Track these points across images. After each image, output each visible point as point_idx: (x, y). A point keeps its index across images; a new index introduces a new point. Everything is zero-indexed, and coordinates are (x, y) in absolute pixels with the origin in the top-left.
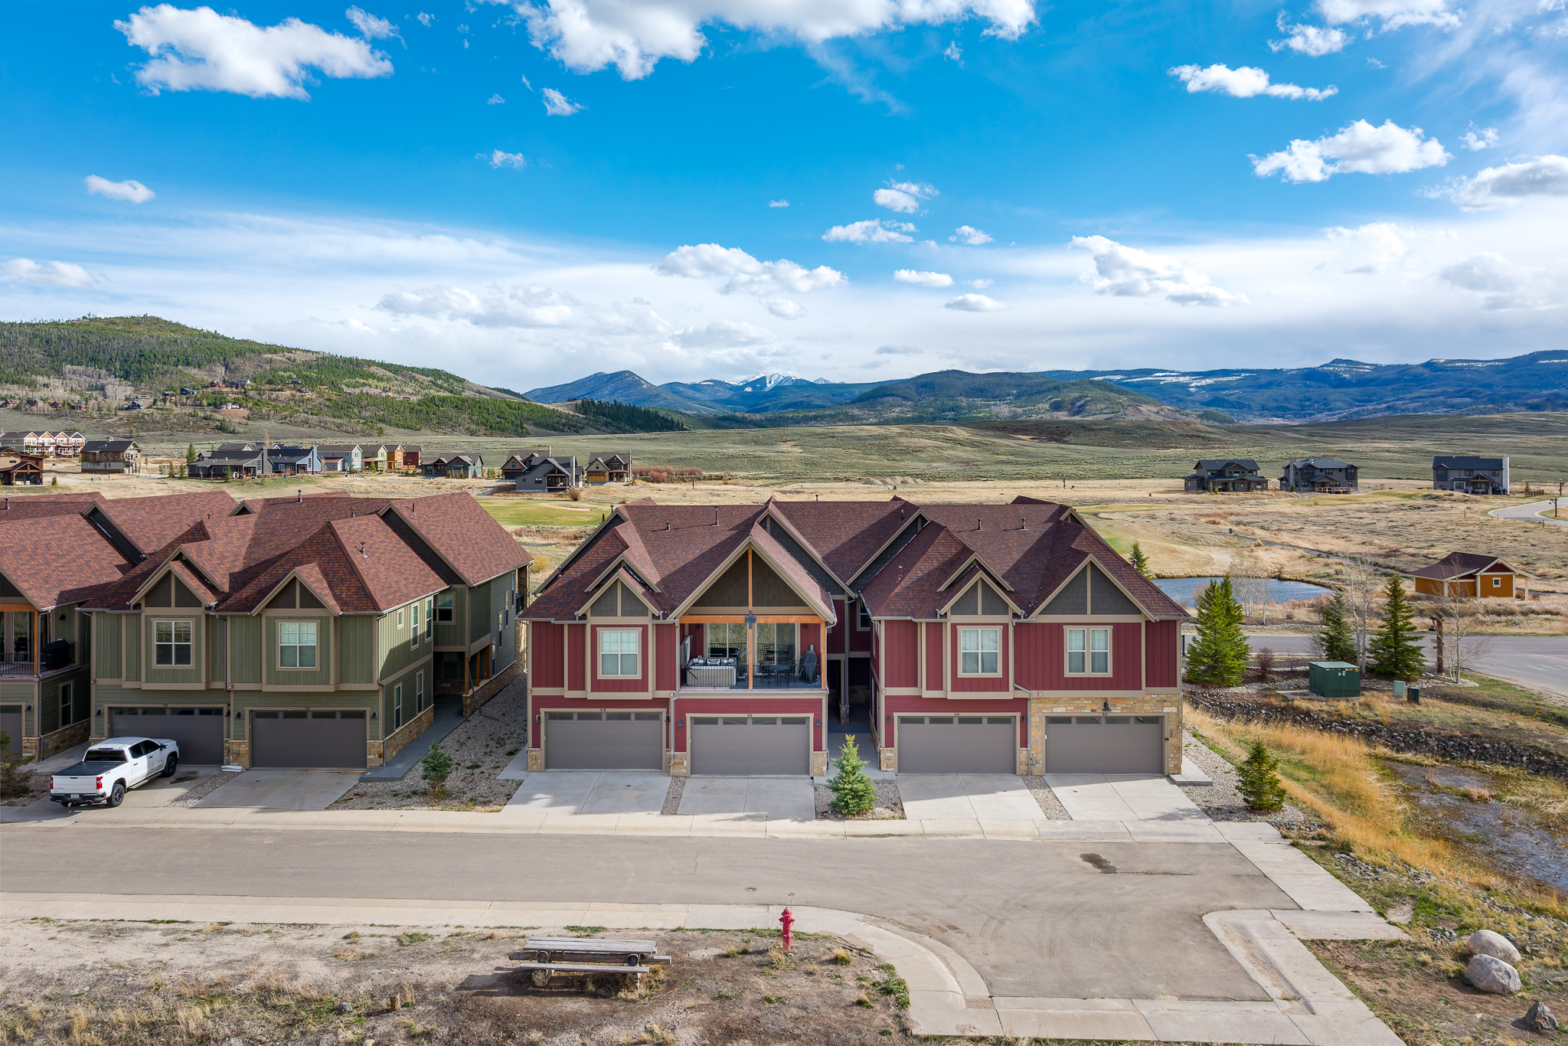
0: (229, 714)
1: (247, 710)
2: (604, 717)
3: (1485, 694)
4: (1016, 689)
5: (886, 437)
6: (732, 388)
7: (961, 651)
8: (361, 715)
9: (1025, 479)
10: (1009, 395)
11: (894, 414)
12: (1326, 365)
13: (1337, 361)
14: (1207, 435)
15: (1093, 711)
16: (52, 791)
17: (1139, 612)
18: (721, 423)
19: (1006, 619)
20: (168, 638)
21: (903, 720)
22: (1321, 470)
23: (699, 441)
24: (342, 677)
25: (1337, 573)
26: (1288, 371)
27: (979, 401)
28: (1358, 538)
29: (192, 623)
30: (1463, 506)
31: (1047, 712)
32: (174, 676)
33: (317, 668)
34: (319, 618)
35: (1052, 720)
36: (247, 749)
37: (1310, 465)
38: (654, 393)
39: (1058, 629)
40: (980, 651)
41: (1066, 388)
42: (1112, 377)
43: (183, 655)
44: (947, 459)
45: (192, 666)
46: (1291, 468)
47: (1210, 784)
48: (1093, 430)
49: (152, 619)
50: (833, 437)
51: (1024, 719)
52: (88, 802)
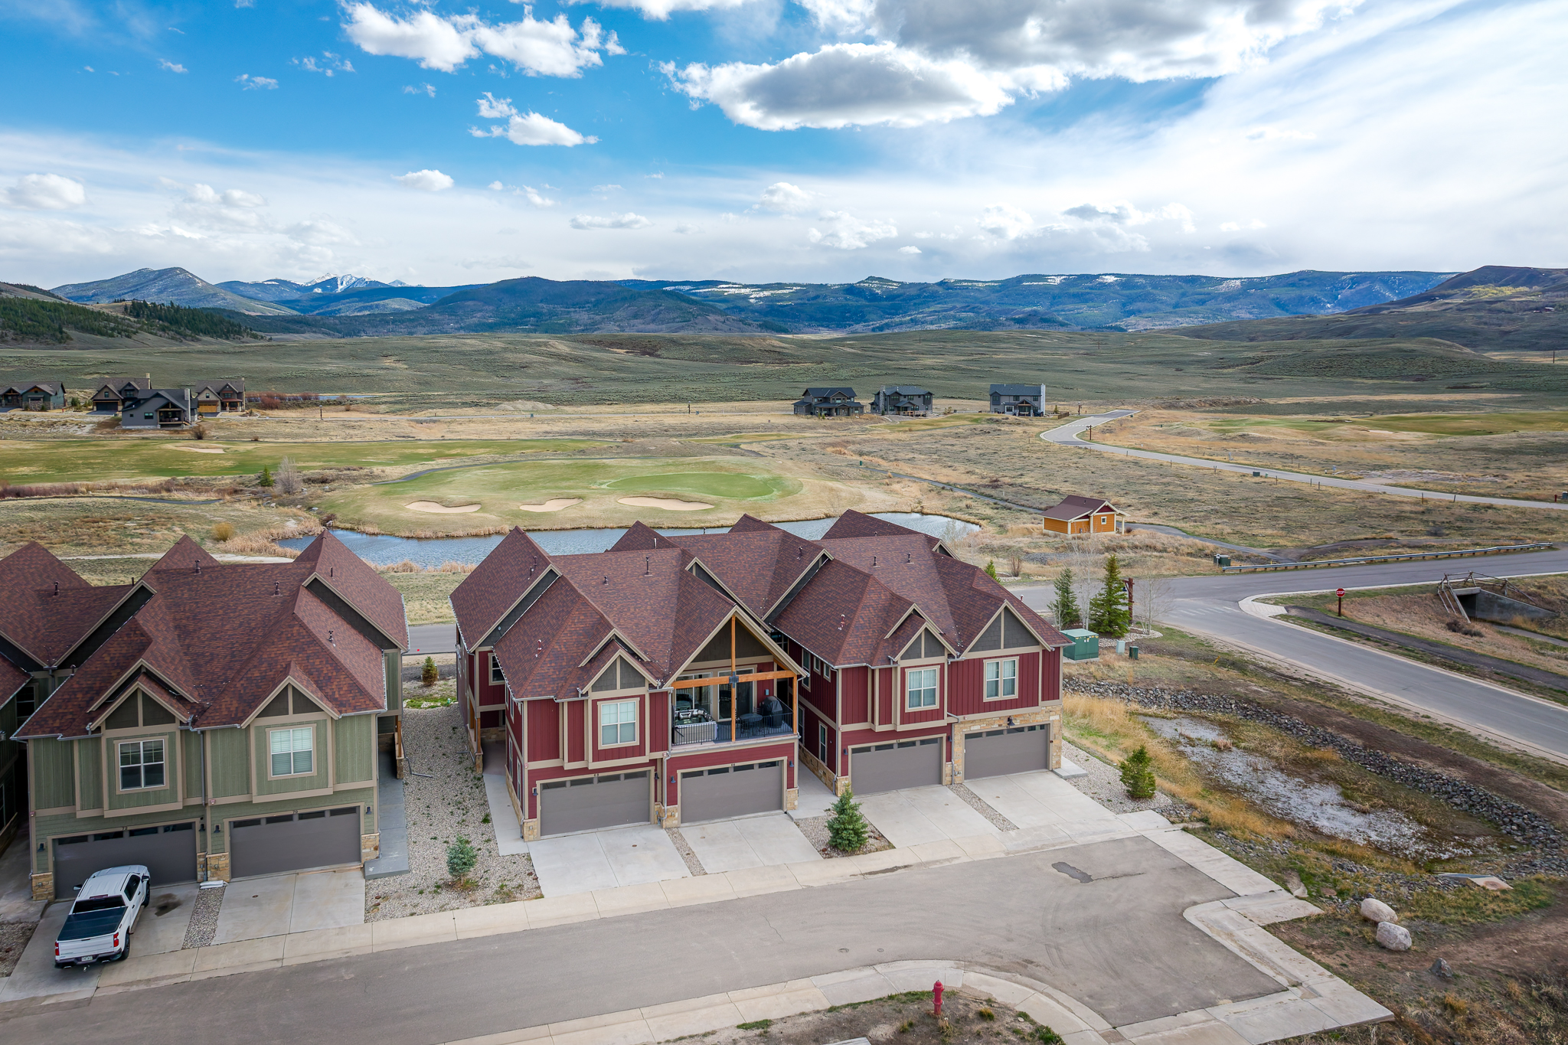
0: (203, 828)
1: (226, 821)
2: (595, 781)
3: (1171, 644)
4: (948, 716)
5: (490, 352)
6: (300, 288)
7: (908, 690)
8: (353, 810)
9: (647, 402)
10: (588, 303)
11: (475, 320)
12: (862, 282)
13: (871, 278)
14: (781, 350)
15: (1000, 725)
16: (58, 958)
17: (1037, 643)
18: (290, 325)
19: (943, 659)
20: (136, 759)
21: (854, 751)
22: (905, 396)
23: (292, 355)
24: (339, 779)
25: (968, 507)
26: (831, 286)
27: (559, 309)
28: (962, 468)
29: (165, 740)
30: (1019, 429)
31: (967, 731)
32: (145, 799)
33: (314, 772)
34: (316, 722)
35: (968, 736)
36: (228, 861)
37: (896, 392)
38: (211, 291)
39: (980, 661)
40: (922, 689)
41: (641, 297)
42: (682, 287)
43: (155, 774)
44: (554, 375)
45: (166, 785)
46: (881, 394)
47: (1086, 775)
48: (682, 344)
49: (115, 742)
50: (437, 352)
51: (949, 738)
52: (102, 962)
